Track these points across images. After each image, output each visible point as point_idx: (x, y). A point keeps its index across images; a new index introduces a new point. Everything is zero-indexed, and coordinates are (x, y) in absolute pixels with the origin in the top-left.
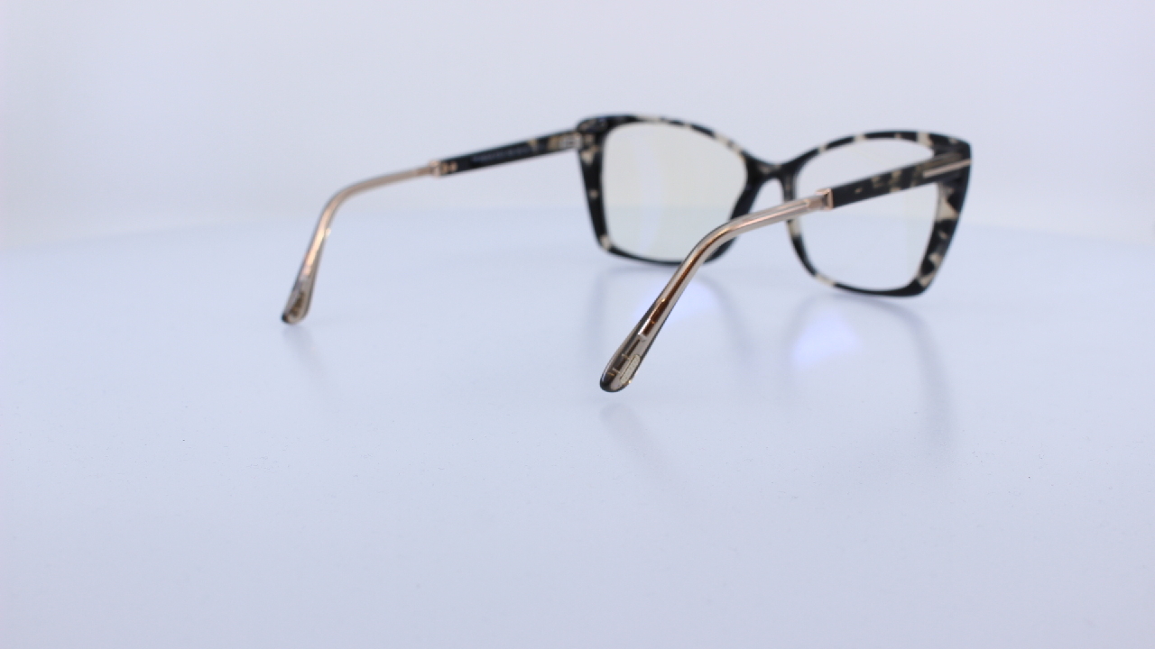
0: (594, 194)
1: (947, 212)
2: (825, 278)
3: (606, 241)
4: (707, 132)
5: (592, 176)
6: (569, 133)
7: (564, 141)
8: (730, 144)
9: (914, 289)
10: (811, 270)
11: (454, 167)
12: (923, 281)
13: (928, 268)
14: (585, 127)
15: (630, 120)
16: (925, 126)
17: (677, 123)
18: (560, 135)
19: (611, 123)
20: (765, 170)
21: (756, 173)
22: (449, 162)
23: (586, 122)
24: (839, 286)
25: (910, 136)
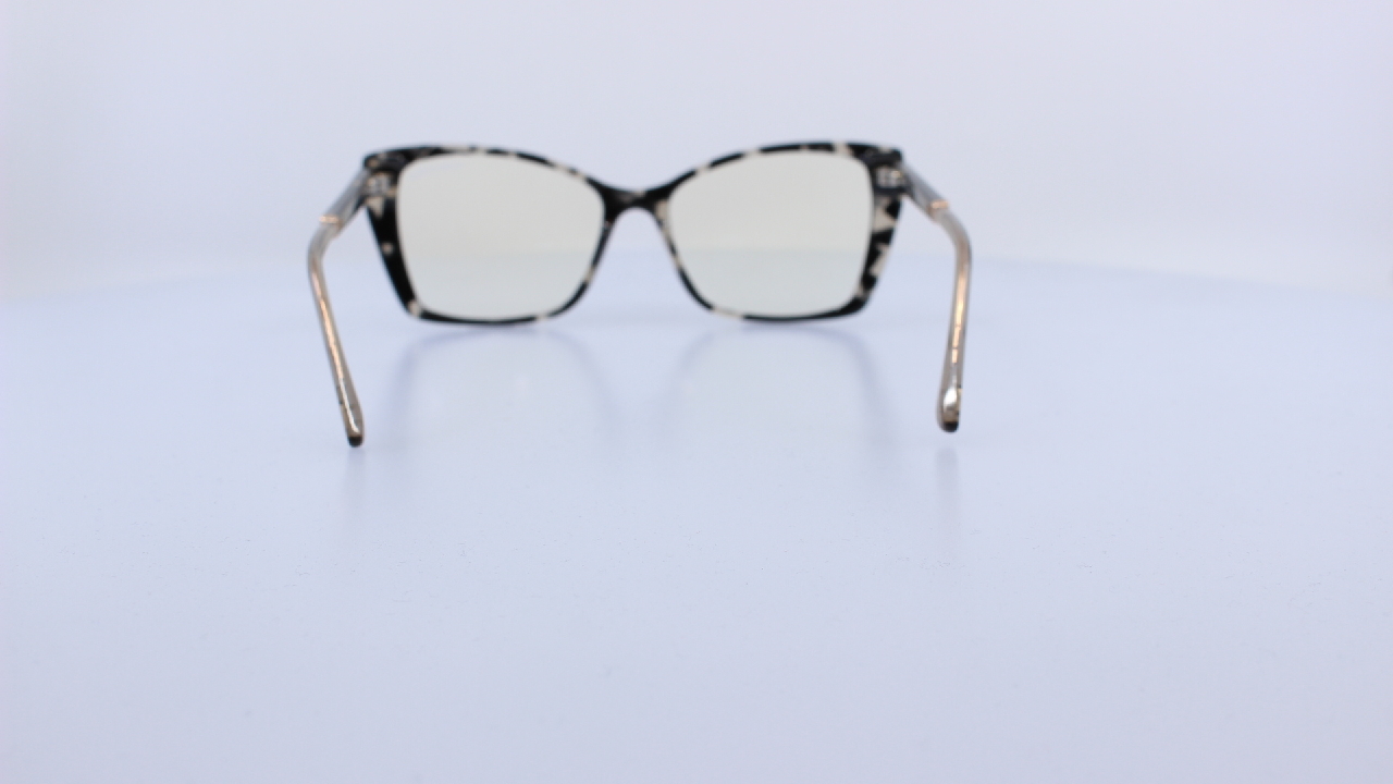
0: (388, 248)
1: (883, 222)
2: (729, 312)
3: (415, 307)
4: (539, 160)
5: (386, 227)
8: (573, 172)
9: (855, 306)
10: (707, 306)
12: (865, 296)
13: (868, 281)
14: (374, 164)
15: (436, 151)
16: (841, 135)
17: (496, 152)
19: (408, 156)
20: (626, 199)
21: (614, 203)
24: (750, 318)
25: (824, 147)
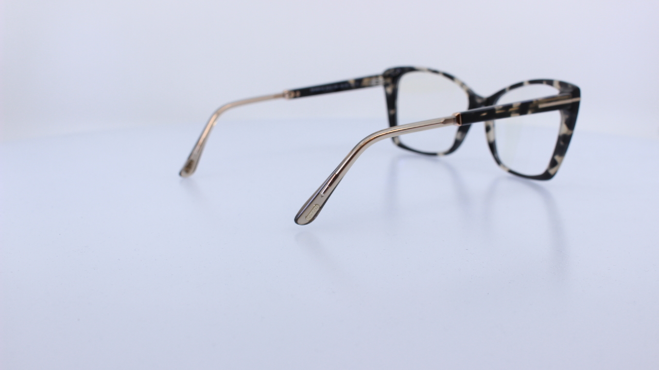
0: (392, 112)
1: (565, 130)
2: (504, 167)
3: (397, 140)
4: (451, 77)
5: (391, 101)
6: (377, 77)
7: (374, 81)
8: (463, 85)
9: (547, 176)
10: (498, 162)
11: (298, 94)
12: (552, 171)
13: (554, 164)
14: (388, 73)
15: (411, 69)
16: (558, 77)
17: (435, 72)
18: (370, 78)
19: (403, 71)
20: (479, 101)
21: (474, 102)
22: (295, 91)
23: (389, 70)
24: (511, 172)
25: (550, 82)
